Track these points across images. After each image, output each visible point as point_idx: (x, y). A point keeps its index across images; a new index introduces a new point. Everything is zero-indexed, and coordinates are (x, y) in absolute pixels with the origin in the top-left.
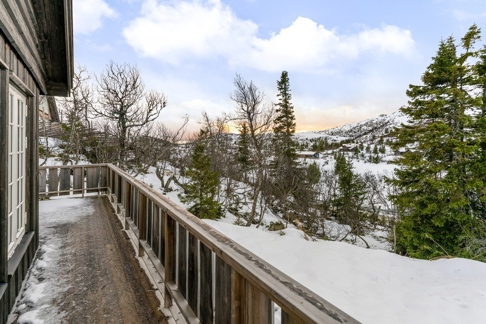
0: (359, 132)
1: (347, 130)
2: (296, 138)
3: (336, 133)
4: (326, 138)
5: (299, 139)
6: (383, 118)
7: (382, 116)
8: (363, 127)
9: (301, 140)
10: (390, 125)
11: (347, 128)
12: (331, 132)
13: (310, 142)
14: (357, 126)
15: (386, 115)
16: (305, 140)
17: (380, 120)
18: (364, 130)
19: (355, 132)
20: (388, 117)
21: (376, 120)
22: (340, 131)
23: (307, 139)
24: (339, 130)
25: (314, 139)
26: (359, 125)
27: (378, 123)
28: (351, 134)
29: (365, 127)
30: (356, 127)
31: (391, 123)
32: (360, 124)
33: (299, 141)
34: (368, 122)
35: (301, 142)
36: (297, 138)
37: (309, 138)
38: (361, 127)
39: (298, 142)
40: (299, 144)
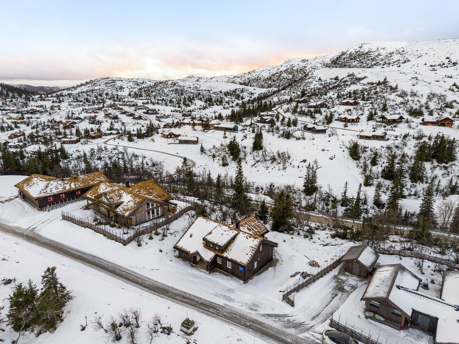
0: (278, 81)
1: (266, 77)
2: (208, 90)
3: (253, 80)
4: (242, 91)
5: (211, 92)
6: (304, 64)
7: (304, 61)
8: (283, 75)
9: (214, 93)
10: (309, 78)
11: (266, 75)
12: (248, 79)
13: (224, 95)
14: (277, 73)
15: (308, 61)
16: (218, 94)
17: (301, 66)
18: (283, 78)
19: (274, 81)
20: (309, 64)
21: (297, 66)
22: (258, 77)
23: (221, 92)
24: (256, 77)
25: (229, 91)
26: (279, 72)
27: (299, 70)
28: (270, 82)
29: (285, 74)
30: (275, 74)
31: (310, 76)
32: (280, 70)
33: (212, 95)
34: (288, 69)
35: (214, 95)
36: (210, 90)
37: (224, 91)
38: (280, 75)
39: (210, 96)
40: (211, 99)
